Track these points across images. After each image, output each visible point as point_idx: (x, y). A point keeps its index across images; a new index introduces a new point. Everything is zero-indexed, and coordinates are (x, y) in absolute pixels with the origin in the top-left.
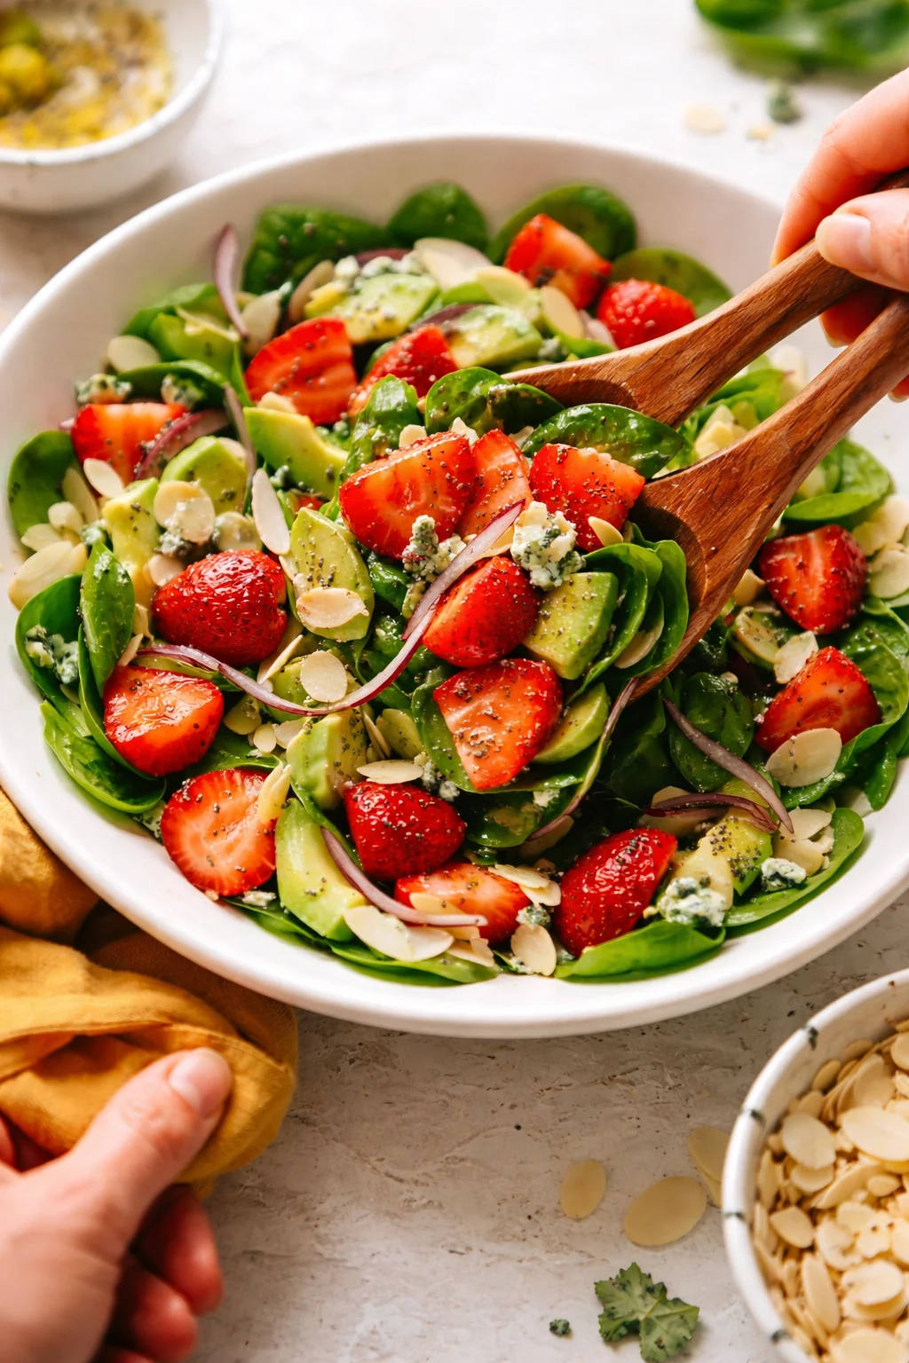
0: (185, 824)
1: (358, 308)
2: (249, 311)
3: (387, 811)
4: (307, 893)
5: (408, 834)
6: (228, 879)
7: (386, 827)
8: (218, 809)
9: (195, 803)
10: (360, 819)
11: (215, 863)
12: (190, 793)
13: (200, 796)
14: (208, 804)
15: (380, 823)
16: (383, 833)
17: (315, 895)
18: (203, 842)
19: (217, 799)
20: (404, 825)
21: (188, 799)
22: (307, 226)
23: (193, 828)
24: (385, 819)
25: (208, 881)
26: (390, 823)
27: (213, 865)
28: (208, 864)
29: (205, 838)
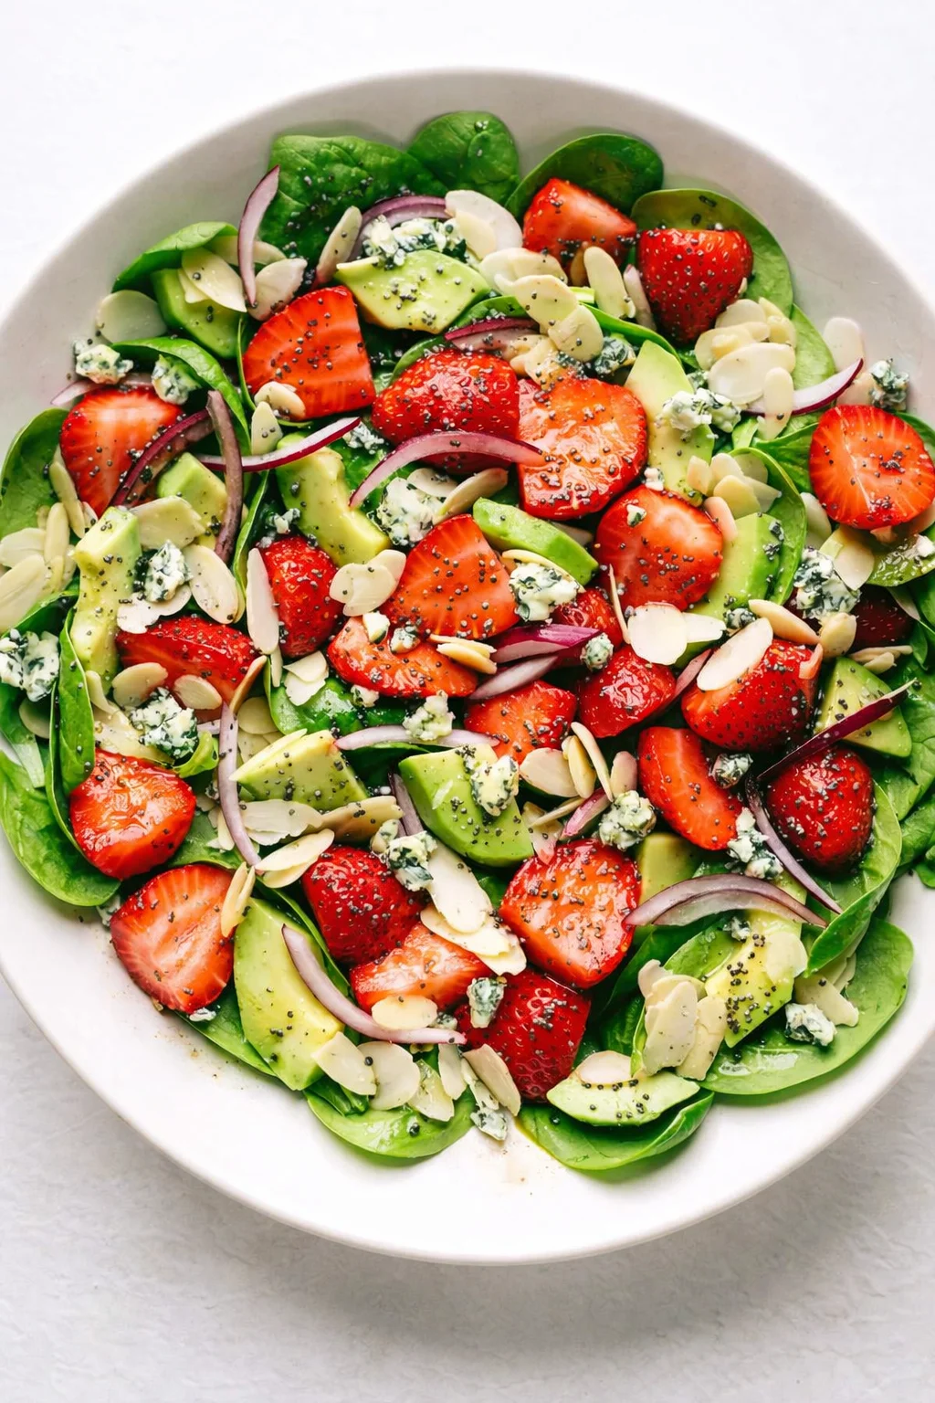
0: (135, 934)
3: (352, 893)
4: (273, 1033)
5: (375, 916)
6: (175, 997)
7: (352, 913)
8: (173, 916)
9: (149, 911)
12: (147, 899)
14: (164, 910)
17: (280, 1035)
18: (151, 955)
19: (173, 903)
20: (370, 907)
21: (142, 906)
24: (350, 904)
26: (356, 908)
27: (160, 979)
28: (156, 977)
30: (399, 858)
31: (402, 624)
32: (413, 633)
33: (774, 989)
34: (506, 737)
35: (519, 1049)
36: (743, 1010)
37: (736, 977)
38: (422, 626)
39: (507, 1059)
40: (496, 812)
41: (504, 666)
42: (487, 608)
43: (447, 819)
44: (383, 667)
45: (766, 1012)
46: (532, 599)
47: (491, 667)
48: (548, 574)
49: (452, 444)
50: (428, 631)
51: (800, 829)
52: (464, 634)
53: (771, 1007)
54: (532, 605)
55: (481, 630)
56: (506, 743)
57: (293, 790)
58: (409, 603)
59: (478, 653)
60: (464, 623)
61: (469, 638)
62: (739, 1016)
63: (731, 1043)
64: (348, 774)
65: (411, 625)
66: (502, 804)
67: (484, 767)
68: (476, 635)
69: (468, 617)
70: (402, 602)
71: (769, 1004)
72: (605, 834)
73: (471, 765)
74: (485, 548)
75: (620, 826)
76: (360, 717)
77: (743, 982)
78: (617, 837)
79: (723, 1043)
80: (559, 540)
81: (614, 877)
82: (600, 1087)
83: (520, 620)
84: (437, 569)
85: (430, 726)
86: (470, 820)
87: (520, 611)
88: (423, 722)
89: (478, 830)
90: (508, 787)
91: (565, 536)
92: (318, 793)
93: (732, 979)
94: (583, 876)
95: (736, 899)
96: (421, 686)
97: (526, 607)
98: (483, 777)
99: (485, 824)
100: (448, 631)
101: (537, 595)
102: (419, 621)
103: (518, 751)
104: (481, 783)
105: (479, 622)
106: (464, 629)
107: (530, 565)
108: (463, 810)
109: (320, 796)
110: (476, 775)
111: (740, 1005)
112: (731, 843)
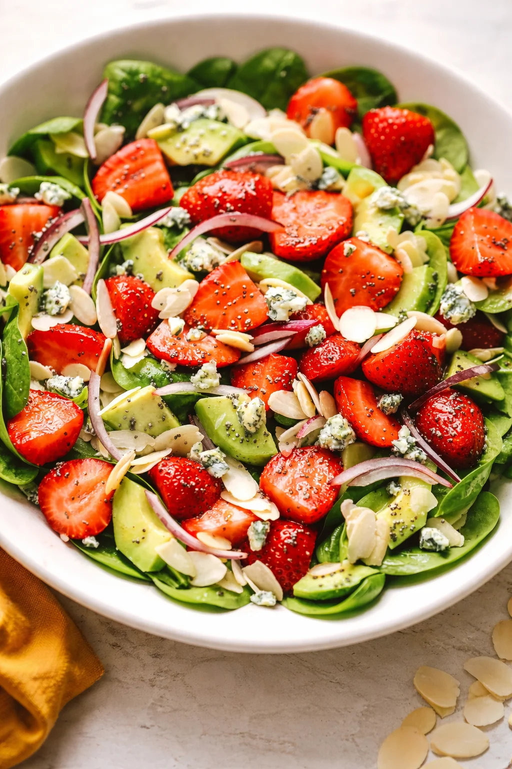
0: (55, 491)
1: (184, 142)
2: (100, 135)
3: (182, 476)
4: (134, 542)
5: (197, 489)
6: (76, 527)
7: (184, 486)
8: (78, 483)
9: (64, 478)
10: (166, 483)
11: (70, 517)
12: (62, 471)
13: (67, 473)
14: (72, 479)
15: (180, 484)
16: (182, 490)
17: (138, 542)
18: (64, 502)
19: (78, 477)
20: (194, 484)
21: (60, 475)
22: (141, 76)
23: (60, 493)
24: (182, 481)
25: (63, 527)
26: (186, 483)
27: (68, 518)
28: (65, 517)
29: (66, 501)
30: (208, 460)
31: (195, 324)
32: (202, 329)
33: (416, 518)
34: (256, 387)
35: (278, 559)
36: (399, 529)
37: (394, 511)
38: (208, 325)
39: (271, 567)
40: (253, 430)
41: (258, 347)
42: (247, 313)
43: (223, 434)
44: (179, 349)
45: (412, 530)
46: (279, 307)
47: (251, 347)
48: (289, 293)
49: (231, 220)
50: (211, 328)
51: (439, 433)
52: (233, 328)
53: (415, 528)
54: (278, 311)
55: (244, 325)
56: (256, 390)
57: (135, 422)
58: (200, 312)
59: (242, 340)
60: (233, 322)
61: (236, 330)
62: (397, 533)
63: (392, 547)
64: (166, 411)
65: (201, 325)
66: (256, 424)
67: (244, 404)
68: (240, 329)
69: (235, 318)
70: (195, 311)
71: (413, 526)
72: (322, 440)
73: (236, 404)
74: (247, 278)
75: (332, 436)
76: (168, 376)
77: (398, 514)
78: (330, 442)
79: (388, 547)
80: (296, 275)
81: (327, 464)
82: (323, 577)
83: (269, 320)
84: (217, 291)
85: (206, 380)
86: (237, 435)
87: (270, 314)
88: (201, 378)
89: (242, 440)
90: (259, 414)
91: (300, 272)
92: (150, 424)
93: (391, 512)
94: (308, 464)
95: (396, 471)
96: (202, 358)
97: (275, 312)
98: (244, 409)
99: (247, 437)
100: (223, 327)
101: (282, 305)
102: (206, 322)
103: (264, 394)
104: (243, 412)
105: (242, 321)
106: (233, 325)
107: (277, 288)
108: (233, 429)
109: (152, 426)
110: (239, 408)
111: (397, 526)
112: (394, 442)
